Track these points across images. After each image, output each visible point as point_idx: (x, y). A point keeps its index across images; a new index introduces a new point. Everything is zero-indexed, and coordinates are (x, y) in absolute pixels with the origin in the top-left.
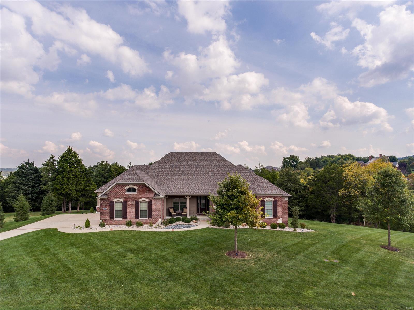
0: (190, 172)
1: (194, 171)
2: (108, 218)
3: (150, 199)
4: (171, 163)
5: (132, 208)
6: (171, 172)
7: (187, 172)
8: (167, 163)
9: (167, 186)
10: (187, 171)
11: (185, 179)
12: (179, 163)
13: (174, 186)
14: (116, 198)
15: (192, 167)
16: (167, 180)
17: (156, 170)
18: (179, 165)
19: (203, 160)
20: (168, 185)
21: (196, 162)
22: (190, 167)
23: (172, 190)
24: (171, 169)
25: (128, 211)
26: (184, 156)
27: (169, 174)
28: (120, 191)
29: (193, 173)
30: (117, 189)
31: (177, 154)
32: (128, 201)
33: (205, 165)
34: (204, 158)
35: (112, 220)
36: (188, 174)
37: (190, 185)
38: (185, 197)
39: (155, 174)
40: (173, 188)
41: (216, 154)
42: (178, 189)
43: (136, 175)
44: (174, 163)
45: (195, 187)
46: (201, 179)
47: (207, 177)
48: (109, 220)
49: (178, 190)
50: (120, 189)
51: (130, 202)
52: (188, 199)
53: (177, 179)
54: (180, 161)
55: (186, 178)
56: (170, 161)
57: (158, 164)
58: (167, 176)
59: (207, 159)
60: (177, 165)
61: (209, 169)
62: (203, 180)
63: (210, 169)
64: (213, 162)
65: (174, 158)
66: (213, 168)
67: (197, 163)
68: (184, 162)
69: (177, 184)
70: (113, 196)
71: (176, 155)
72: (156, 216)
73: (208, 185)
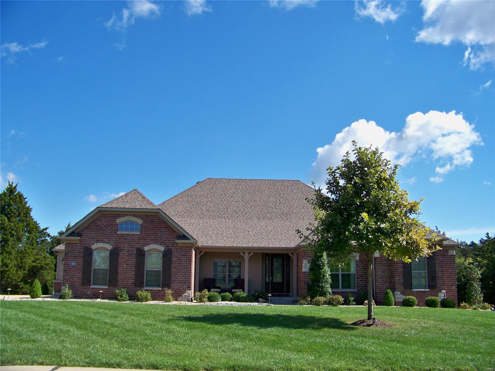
0: (248, 213)
1: (258, 211)
2: (78, 283)
3: (168, 246)
4: (209, 196)
5: (128, 264)
6: (209, 211)
7: (242, 212)
8: (200, 197)
9: (201, 232)
10: (242, 210)
11: (238, 223)
12: (226, 196)
13: (215, 234)
14: (98, 241)
15: (252, 204)
16: (201, 224)
17: (178, 206)
18: (225, 200)
19: (275, 193)
20: (204, 232)
21: (261, 195)
22: (248, 203)
23: (212, 240)
24: (210, 207)
25: (121, 270)
26: (236, 185)
27: (205, 215)
28: (106, 228)
29: (254, 215)
30: (100, 223)
31: (220, 181)
32: (122, 250)
33: (279, 201)
34: (276, 190)
35: (85, 288)
36: (245, 216)
37: (250, 233)
38: (239, 253)
39: (176, 215)
40: (214, 236)
41: (299, 184)
42: (225, 238)
43: (140, 198)
44: (216, 197)
45: (261, 236)
46: (272, 224)
47: (284, 222)
48: (80, 288)
49: (225, 240)
50: (106, 222)
51: (126, 250)
52: (247, 257)
53: (221, 223)
54: (228, 194)
55: (240, 222)
56: (207, 193)
57: (182, 197)
58: (201, 217)
59: (282, 191)
60: (221, 200)
61: (288, 208)
62: (277, 226)
63: (290, 208)
64: (296, 196)
65: (214, 187)
66: (297, 207)
67: (262, 197)
68: (235, 195)
69: (223, 231)
70: (91, 238)
71: (219, 183)
72: (180, 283)
73: (287, 233)
